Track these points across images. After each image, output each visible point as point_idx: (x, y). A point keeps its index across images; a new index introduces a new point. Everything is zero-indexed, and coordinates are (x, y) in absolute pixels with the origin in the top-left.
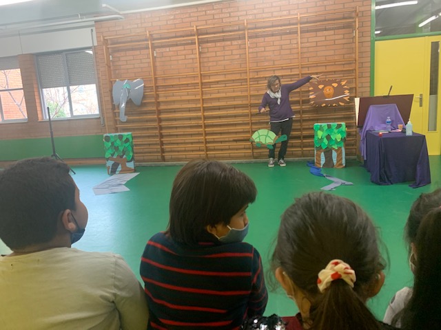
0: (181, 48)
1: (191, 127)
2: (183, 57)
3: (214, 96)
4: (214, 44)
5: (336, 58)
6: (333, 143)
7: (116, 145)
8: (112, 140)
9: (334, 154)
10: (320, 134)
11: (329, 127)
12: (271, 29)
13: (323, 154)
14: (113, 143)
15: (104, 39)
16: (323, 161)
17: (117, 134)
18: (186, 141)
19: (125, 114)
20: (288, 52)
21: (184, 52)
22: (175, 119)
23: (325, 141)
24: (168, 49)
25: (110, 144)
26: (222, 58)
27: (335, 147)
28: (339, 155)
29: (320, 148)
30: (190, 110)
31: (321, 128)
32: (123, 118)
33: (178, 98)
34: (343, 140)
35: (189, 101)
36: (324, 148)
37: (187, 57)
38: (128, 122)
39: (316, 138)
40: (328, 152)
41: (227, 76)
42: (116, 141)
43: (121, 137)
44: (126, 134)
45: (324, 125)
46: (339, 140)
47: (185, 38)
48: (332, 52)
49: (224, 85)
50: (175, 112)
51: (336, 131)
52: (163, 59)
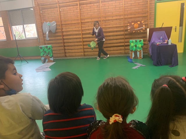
0: (72, 7)
1: (77, 42)
2: (73, 11)
3: (87, 28)
4: (86, 5)
5: (140, 11)
6: (138, 48)
7: (45, 50)
8: (43, 48)
9: (138, 53)
10: (132, 44)
11: (136, 41)
13: (133, 53)
14: (43, 50)
15: (38, 4)
16: (133, 56)
17: (45, 46)
18: (75, 48)
19: (48, 37)
20: (119, 8)
21: (73, 9)
22: (70, 39)
23: (134, 47)
24: (66, 8)
25: (42, 50)
26: (90, 11)
27: (139, 50)
28: (140, 53)
29: (132, 50)
30: (76, 35)
31: (133, 42)
32: (48, 39)
33: (71, 29)
34: (142, 47)
35: (76, 31)
36: (134, 50)
37: (75, 11)
38: (50, 40)
39: (130, 46)
40: (136, 52)
41: (92, 19)
42: (45, 49)
43: (47, 47)
44: (49, 46)
45: (134, 40)
46: (140, 47)
47: (73, 3)
48: (138, 8)
49: (91, 23)
50: (70, 35)
51: (139, 43)
52: (64, 12)
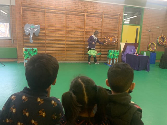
0: (58, 15)
1: (59, 47)
2: (58, 18)
3: (69, 36)
6: (115, 57)
7: (30, 53)
8: (28, 51)
9: (115, 61)
10: (111, 54)
11: (114, 51)
12: (92, 14)
13: (111, 60)
14: (29, 52)
16: (111, 63)
17: (31, 48)
18: (56, 53)
20: (98, 24)
21: (59, 17)
22: (52, 44)
23: (112, 56)
24: (51, 14)
25: (27, 52)
26: (74, 22)
27: (115, 58)
28: (116, 61)
29: (111, 58)
30: (59, 40)
31: (112, 52)
32: (31, 41)
33: (54, 35)
35: (59, 37)
36: (112, 58)
37: (60, 19)
39: (109, 55)
40: (113, 60)
41: (75, 29)
42: (30, 51)
43: (33, 50)
44: (35, 49)
45: (113, 50)
46: (117, 56)
48: (111, 26)
49: (74, 32)
50: (52, 40)
51: (116, 53)
52: (49, 18)
